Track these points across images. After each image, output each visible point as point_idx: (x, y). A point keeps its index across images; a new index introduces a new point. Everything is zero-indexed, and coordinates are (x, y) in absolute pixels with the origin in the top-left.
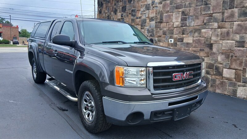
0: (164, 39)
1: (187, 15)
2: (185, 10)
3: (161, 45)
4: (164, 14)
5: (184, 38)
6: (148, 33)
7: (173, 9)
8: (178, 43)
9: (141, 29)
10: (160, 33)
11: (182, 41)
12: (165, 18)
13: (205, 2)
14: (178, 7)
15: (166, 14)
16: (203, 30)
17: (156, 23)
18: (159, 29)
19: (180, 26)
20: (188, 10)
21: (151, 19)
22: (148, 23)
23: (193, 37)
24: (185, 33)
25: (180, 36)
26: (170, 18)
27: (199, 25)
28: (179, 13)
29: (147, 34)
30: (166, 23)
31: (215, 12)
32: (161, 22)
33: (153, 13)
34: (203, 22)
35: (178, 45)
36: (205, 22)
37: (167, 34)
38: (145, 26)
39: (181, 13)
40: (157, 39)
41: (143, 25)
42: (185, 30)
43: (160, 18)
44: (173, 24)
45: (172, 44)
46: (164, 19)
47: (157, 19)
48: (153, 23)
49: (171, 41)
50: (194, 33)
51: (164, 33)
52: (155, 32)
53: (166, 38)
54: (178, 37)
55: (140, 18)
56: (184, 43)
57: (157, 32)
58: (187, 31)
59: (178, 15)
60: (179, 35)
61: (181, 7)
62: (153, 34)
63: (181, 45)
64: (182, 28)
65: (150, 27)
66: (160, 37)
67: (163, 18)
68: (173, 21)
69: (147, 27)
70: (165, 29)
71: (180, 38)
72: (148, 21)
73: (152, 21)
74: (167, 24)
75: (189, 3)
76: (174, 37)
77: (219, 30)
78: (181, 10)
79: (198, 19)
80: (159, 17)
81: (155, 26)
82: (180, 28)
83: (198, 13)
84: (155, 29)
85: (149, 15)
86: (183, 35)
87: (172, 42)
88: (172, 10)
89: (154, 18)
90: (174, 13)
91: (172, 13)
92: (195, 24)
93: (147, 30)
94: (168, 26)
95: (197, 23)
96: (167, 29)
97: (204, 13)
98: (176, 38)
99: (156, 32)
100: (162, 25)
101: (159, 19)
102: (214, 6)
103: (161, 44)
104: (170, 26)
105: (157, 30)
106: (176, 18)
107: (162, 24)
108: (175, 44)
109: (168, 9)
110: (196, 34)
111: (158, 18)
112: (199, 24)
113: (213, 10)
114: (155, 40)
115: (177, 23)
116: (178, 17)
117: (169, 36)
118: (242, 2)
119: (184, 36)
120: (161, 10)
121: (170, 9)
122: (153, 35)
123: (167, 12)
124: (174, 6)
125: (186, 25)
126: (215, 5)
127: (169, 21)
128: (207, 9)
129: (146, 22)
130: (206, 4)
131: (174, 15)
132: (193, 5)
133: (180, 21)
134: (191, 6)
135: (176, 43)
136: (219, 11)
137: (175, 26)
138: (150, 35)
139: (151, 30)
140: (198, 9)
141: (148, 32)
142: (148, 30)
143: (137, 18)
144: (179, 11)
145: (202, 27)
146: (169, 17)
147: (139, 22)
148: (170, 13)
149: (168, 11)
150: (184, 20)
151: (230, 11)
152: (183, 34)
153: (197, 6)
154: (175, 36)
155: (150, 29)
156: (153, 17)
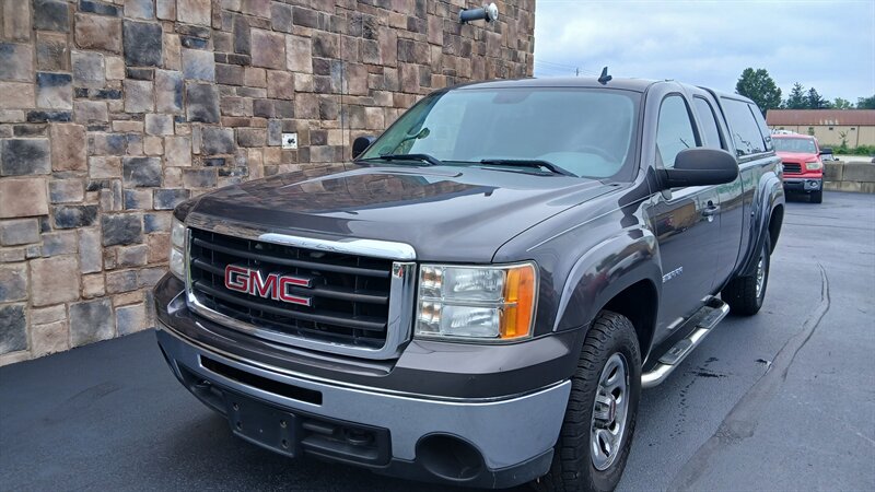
0: (261, 134)
1: (329, 56)
2: (323, 35)
3: (254, 157)
4: (254, 31)
5: (330, 131)
6: (180, 105)
7: (286, 22)
8: (313, 148)
9: (130, 76)
10: (241, 106)
11: (324, 142)
12: (258, 47)
13: (367, 28)
14: (301, 19)
15: (261, 32)
16: (369, 110)
17: (218, 59)
18: (234, 89)
19: (313, 87)
20: (330, 39)
21: (192, 37)
22: (175, 54)
23: (350, 129)
24: (330, 115)
25: (317, 125)
26: (278, 53)
27: (357, 92)
28: (304, 43)
29: (175, 108)
30: (263, 70)
31: (387, 63)
32: (245, 63)
33: (202, 11)
34: (367, 86)
35: (315, 156)
36: (372, 86)
37: (273, 113)
38: (153, 63)
39: (310, 41)
40: (230, 132)
41: (142, 57)
42: (327, 103)
43: (235, 41)
44: (292, 79)
45: (293, 152)
46: (254, 53)
47: (222, 43)
48: (204, 57)
49: (290, 141)
50: (350, 116)
51: (262, 111)
52: (217, 103)
53: (272, 132)
54: (312, 128)
55: (112, 10)
56: (330, 148)
57: (227, 104)
58: (333, 110)
59: (302, 48)
60: (314, 121)
61: (312, 22)
62: (212, 110)
63: (322, 154)
64: (317, 96)
65: (190, 75)
66: (246, 123)
67: (247, 43)
68: (290, 68)
69: (175, 75)
70: (263, 94)
71: (318, 133)
72: (171, 39)
73: (198, 47)
74: (270, 73)
75: (332, 18)
76: (298, 128)
77: (395, 111)
78: (309, 32)
79: (356, 75)
80: (230, 35)
81: (213, 72)
82: (315, 98)
83: (354, 58)
84: (215, 89)
85: (174, 11)
86: (325, 122)
87: (294, 146)
88: (281, 24)
89: (206, 35)
90: (289, 38)
91: (281, 35)
92: (352, 91)
93: (171, 85)
94: (273, 83)
95: (355, 87)
96: (272, 93)
97: (367, 60)
98: (306, 131)
99: (223, 101)
100: (251, 75)
101: (231, 43)
102: (384, 47)
103: (254, 154)
104: (282, 84)
105: (229, 92)
106: (300, 57)
107: (247, 70)
108: (302, 155)
109: (268, 15)
110: (356, 121)
111: (223, 39)
112: (361, 89)
113: (384, 55)
114: (225, 140)
115: (305, 78)
116: (305, 54)
117: (279, 122)
118: (423, 53)
119: (328, 123)
120: (237, 8)
121: (275, 16)
122: (208, 114)
123: (265, 25)
124: (288, 11)
125: (328, 90)
126: (386, 44)
127: (276, 62)
128: (373, 51)
129: (158, 46)
130: (370, 36)
131: (289, 45)
132: (342, 28)
133: (311, 70)
134: (339, 29)
135: (308, 149)
136: (393, 64)
137: (298, 87)
138: (197, 114)
139: (201, 93)
140: (354, 43)
141: (178, 101)
142: (179, 89)
143: (88, 8)
144: (306, 34)
145: (364, 100)
146: (275, 45)
147: (112, 34)
148: (274, 34)
149: (268, 23)
150: (321, 69)
151: (409, 66)
152: (323, 117)
153: (350, 33)
154: (303, 124)
155: (190, 85)
156: (202, 30)
